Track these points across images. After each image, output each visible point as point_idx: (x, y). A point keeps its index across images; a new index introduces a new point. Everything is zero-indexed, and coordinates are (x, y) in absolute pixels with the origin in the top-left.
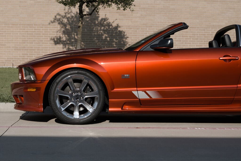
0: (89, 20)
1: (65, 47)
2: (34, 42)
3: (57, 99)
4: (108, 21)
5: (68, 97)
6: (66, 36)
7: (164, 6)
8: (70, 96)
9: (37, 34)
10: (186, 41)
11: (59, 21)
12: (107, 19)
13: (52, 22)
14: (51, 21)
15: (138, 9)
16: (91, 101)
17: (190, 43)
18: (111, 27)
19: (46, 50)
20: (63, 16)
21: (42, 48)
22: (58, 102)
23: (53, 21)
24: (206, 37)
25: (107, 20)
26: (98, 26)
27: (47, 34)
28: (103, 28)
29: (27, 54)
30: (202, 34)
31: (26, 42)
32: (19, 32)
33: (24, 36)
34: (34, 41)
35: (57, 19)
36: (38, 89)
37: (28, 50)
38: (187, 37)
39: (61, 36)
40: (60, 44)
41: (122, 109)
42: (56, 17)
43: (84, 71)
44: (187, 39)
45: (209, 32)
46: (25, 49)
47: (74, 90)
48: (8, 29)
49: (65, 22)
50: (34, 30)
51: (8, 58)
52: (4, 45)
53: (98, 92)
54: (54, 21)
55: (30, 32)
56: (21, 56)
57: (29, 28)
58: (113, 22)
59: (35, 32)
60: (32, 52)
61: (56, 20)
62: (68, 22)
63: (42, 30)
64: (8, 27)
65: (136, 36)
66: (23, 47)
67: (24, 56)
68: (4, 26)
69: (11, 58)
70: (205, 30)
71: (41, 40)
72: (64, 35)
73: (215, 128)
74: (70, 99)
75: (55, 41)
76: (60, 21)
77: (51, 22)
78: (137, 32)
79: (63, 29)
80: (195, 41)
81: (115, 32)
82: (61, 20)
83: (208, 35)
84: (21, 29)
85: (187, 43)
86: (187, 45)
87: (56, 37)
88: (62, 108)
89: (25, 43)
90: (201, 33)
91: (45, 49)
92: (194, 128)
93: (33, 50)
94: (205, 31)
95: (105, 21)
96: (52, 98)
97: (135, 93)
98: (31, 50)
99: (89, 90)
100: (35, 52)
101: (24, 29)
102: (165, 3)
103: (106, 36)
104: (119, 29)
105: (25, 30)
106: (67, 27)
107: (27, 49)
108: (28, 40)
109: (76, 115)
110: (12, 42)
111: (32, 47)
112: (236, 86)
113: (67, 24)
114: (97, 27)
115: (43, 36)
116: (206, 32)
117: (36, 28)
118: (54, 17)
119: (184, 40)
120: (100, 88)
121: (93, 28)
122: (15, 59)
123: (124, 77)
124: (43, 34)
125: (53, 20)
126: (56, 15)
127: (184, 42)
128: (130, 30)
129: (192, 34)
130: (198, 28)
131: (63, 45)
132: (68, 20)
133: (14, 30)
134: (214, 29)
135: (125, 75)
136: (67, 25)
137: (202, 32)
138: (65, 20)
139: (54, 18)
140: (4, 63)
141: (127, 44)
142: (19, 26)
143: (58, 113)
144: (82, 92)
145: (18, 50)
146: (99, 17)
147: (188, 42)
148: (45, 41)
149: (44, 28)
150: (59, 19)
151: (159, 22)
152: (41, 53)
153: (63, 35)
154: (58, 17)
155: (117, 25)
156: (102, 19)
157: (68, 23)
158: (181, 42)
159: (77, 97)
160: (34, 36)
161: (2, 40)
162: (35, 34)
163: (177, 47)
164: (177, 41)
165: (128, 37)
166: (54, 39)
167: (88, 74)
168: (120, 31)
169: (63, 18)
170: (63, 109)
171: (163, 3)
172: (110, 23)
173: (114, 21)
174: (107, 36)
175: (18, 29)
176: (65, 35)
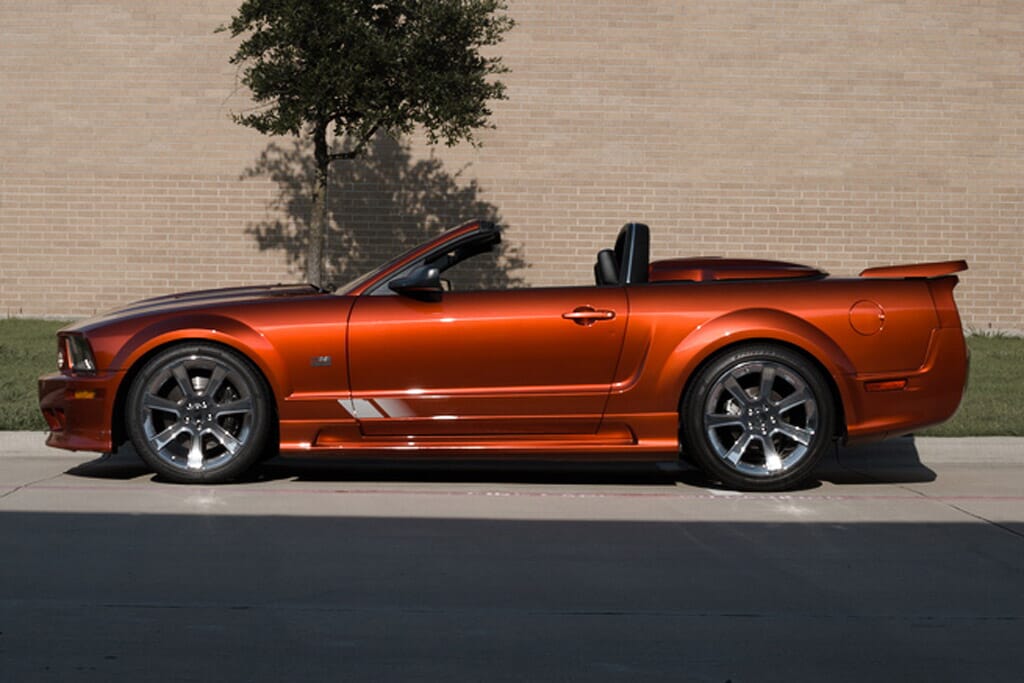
0: (377, 167)
1: (297, 257)
2: (193, 235)
3: (145, 418)
4: (440, 170)
5: (175, 414)
6: (300, 220)
7: (632, 116)
8: (180, 411)
9: (206, 208)
10: (709, 231)
11: (276, 171)
12: (436, 165)
13: (251, 174)
14: (247, 169)
15: (545, 126)
16: (235, 424)
17: (723, 239)
18: (450, 191)
19: (235, 262)
20: (290, 155)
21: (221, 253)
22: (148, 425)
23: (254, 170)
24: (777, 217)
25: (438, 167)
26: (407, 188)
27: (240, 208)
28: (422, 194)
29: (172, 276)
30: (763, 209)
31: (168, 234)
32: (145, 199)
33: (160, 215)
34: (196, 230)
35: (270, 162)
36: (100, 392)
37: (173, 260)
38: (712, 216)
39: (283, 221)
40: (279, 248)
41: (313, 445)
42: (264, 155)
43: (215, 347)
44: (713, 224)
45: (790, 202)
46: (163, 256)
47: (189, 395)
48: (106, 191)
49: (296, 174)
50: (193, 196)
51: (105, 290)
52: (93, 244)
53: (250, 402)
54: (258, 171)
55: (181, 200)
56: (151, 283)
57: (178, 188)
58: (457, 175)
59: (198, 200)
60: (188, 268)
61: (267, 165)
62: (304, 173)
63: (222, 193)
64: (107, 184)
65: (538, 213)
66: (158, 252)
67: (160, 283)
68: (93, 179)
69: (116, 290)
70: (773, 194)
71: (219, 226)
72: (291, 220)
73: (539, 494)
74: (180, 419)
75: (260, 239)
76: (280, 171)
77: (247, 174)
78: (541, 200)
79: (287, 198)
80: (740, 232)
81: (464, 208)
82: (283, 168)
83: (786, 210)
84: (151, 192)
85: (714, 239)
86: (714, 247)
87: (264, 224)
88: (158, 442)
89: (164, 237)
90: (760, 206)
91: (231, 257)
92: (484, 493)
93: (191, 261)
94: (773, 198)
95: (429, 171)
96: (133, 416)
97: (345, 403)
98: (184, 261)
99: (229, 397)
100: (196, 268)
101: (162, 192)
102: (636, 105)
103: (433, 221)
104: (479, 197)
105: (164, 196)
106: (304, 191)
107: (171, 256)
108: (176, 226)
109: (195, 458)
110: (120, 236)
111: (186, 253)
112: (608, 386)
113: (303, 181)
114: (403, 191)
115: (224, 215)
116: (778, 203)
117: (203, 189)
118: (259, 156)
119: (703, 227)
120: (257, 392)
121: (391, 195)
122: (130, 290)
123: (317, 364)
124: (226, 209)
125: (253, 167)
126: (265, 148)
127: (703, 236)
128: (519, 194)
129: (731, 209)
130: (752, 186)
131: (289, 253)
132: (305, 167)
133: (128, 196)
134: (806, 191)
135: (321, 359)
136: (303, 184)
137: (765, 202)
138: (297, 169)
139: (259, 159)
140: (91, 304)
141: (507, 246)
142: (143, 180)
143: (149, 452)
144: (212, 402)
145: (139, 261)
146: (408, 157)
147: (715, 235)
148: (230, 231)
149: (228, 189)
150: (277, 163)
151: (615, 169)
152: (218, 272)
153: (288, 217)
154: (273, 156)
155: (473, 182)
156: (421, 164)
157: (305, 178)
158: (694, 235)
159: (199, 414)
160: (197, 215)
161: (88, 229)
162: (197, 208)
163: (680, 252)
164: (680, 231)
165: (507, 227)
166: (257, 231)
167: (225, 355)
168: (480, 204)
169: (289, 160)
170: (161, 445)
171: (631, 104)
172: (446, 177)
173: (461, 171)
174: (437, 220)
175: (140, 192)
176: (295, 219)
